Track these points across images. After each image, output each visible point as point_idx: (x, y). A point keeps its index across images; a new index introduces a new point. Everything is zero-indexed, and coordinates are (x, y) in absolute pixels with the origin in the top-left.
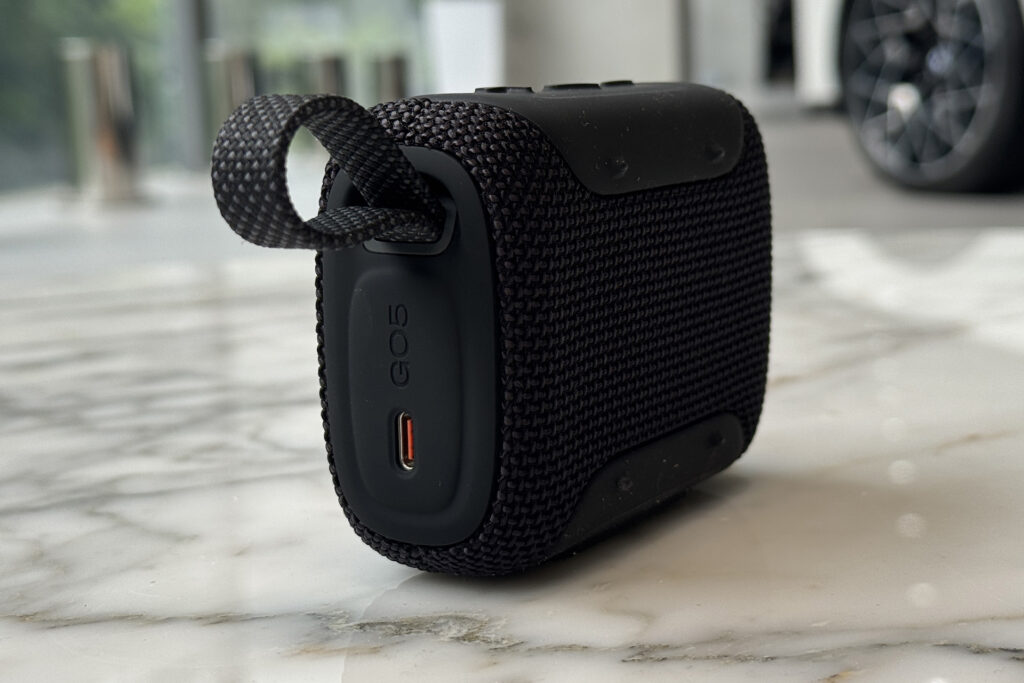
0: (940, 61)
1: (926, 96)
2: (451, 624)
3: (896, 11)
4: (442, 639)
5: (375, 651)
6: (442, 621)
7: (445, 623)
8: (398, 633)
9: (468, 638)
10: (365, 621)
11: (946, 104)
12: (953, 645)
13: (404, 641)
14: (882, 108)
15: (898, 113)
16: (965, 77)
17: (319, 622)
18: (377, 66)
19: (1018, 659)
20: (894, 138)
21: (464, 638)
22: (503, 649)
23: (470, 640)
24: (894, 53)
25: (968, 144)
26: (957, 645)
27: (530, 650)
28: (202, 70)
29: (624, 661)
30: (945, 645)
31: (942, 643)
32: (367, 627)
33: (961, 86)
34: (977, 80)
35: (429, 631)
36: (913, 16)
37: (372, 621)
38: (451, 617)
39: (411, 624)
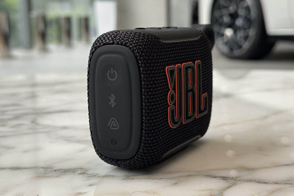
0: (239, 22)
1: (235, 32)
2: (79, 170)
3: (227, 7)
4: (76, 173)
5: (58, 176)
6: (77, 169)
7: (77, 170)
8: (65, 172)
9: (83, 173)
10: (56, 169)
11: (241, 34)
12: (208, 176)
13: (66, 174)
14: (222, 35)
15: (227, 36)
16: (246, 27)
17: (44, 169)
18: (80, 20)
19: (224, 179)
20: (226, 44)
21: (82, 174)
22: (92, 176)
23: (83, 174)
24: (226, 19)
25: (246, 46)
26: (209, 176)
27: (99, 176)
28: (29, 20)
29: (123, 179)
30: (206, 176)
31: (205, 175)
32: (57, 171)
33: (245, 29)
34: (249, 28)
35: (73, 172)
36: (232, 9)
37: (58, 169)
38: (79, 168)
39: (68, 170)
